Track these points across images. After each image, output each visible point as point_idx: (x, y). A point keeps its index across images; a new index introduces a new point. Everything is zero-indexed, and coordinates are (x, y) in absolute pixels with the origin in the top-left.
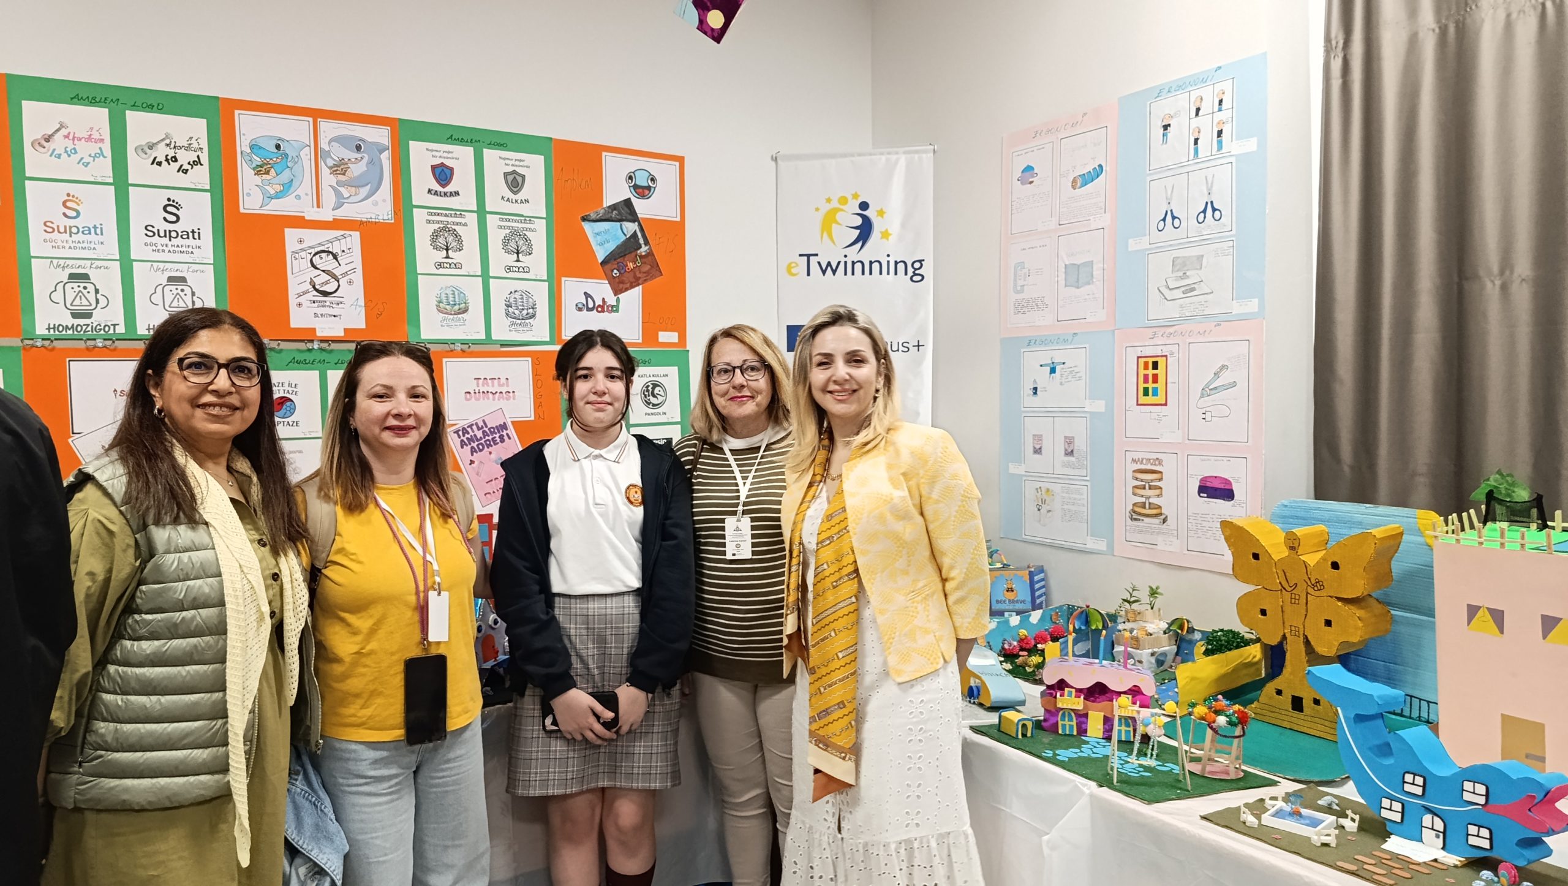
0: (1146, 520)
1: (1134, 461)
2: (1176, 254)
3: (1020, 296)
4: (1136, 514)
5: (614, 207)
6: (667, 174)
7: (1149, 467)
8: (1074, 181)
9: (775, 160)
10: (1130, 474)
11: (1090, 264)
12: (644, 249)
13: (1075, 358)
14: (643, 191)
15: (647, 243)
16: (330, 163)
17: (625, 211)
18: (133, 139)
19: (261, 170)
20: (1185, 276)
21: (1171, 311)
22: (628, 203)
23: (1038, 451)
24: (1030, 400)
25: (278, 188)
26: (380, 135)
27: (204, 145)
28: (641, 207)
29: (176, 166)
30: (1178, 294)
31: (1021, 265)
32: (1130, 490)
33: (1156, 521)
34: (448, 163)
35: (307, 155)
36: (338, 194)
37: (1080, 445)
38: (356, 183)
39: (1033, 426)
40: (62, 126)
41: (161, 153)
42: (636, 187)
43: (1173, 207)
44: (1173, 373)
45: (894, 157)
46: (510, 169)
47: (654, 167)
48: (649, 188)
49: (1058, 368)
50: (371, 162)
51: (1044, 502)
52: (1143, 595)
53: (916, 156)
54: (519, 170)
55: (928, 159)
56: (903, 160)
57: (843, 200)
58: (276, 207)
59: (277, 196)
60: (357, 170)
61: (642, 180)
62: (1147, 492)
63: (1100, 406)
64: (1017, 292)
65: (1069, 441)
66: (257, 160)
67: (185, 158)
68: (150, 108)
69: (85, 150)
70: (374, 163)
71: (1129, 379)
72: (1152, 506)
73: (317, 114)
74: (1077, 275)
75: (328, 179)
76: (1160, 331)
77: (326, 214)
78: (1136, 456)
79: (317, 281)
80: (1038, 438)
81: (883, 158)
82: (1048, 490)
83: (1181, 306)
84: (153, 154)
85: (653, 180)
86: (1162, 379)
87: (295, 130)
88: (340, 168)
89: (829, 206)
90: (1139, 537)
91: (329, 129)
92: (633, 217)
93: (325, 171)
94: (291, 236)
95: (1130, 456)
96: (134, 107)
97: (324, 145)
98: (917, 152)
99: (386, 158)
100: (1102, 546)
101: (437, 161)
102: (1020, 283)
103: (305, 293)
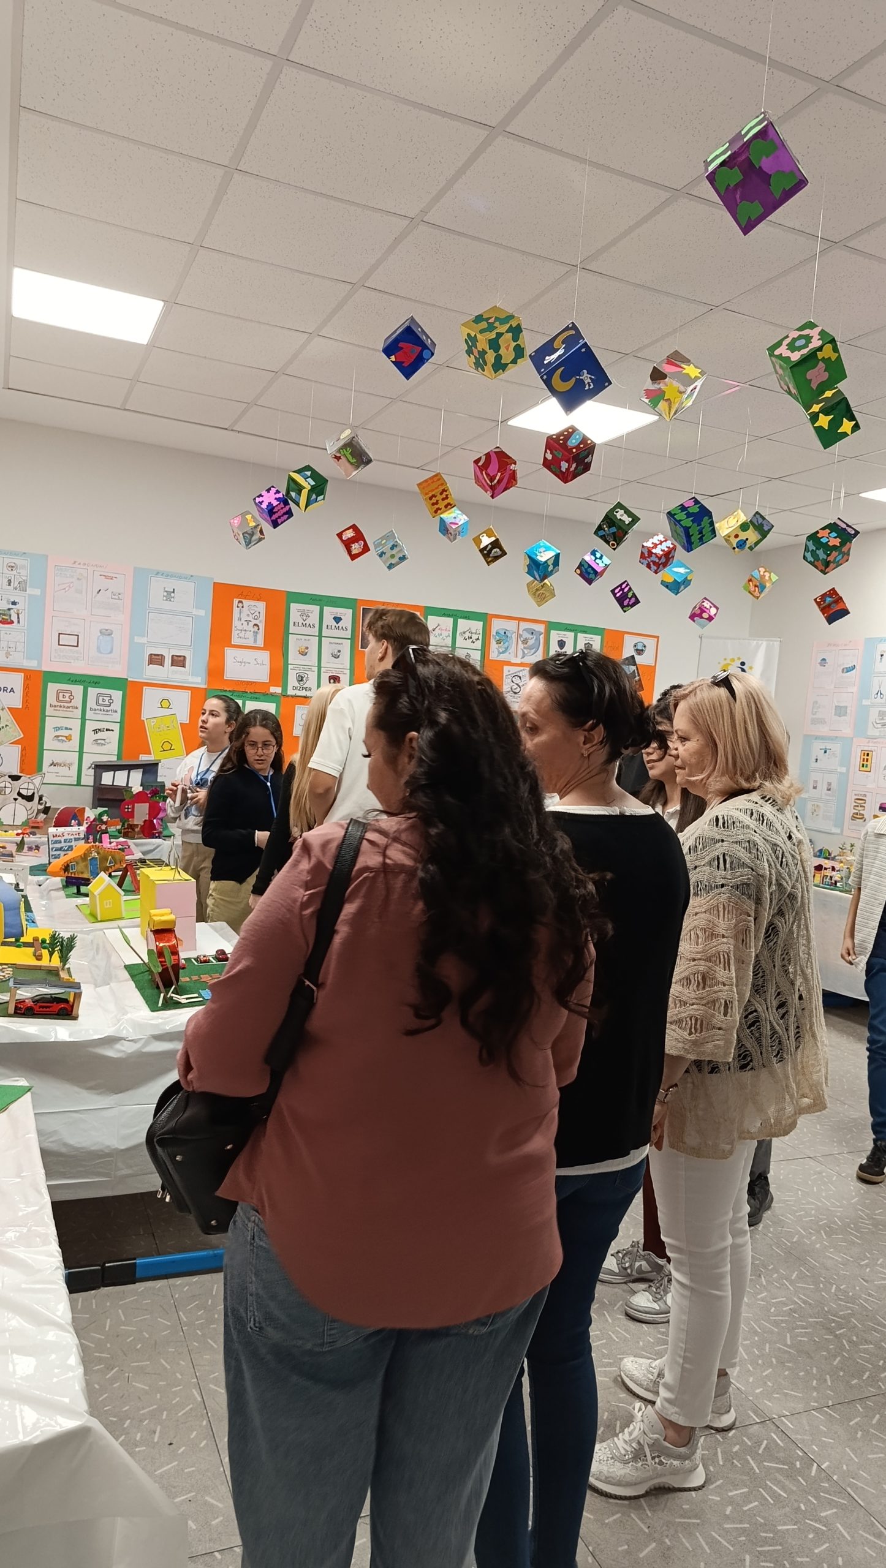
0: (858, 820)
1: (855, 795)
2: (880, 709)
3: (814, 716)
4: (854, 818)
5: (627, 659)
6: (650, 643)
7: (861, 798)
8: (843, 669)
9: (701, 638)
10: (853, 800)
11: (846, 707)
12: (637, 678)
13: (836, 747)
14: (640, 652)
15: (639, 675)
16: (522, 639)
17: (631, 661)
18: (459, 630)
19: (498, 642)
20: (883, 719)
21: (876, 733)
22: (633, 657)
23: (815, 788)
24: (814, 765)
25: (504, 649)
26: (540, 628)
27: (481, 633)
28: (638, 659)
29: (471, 640)
30: (879, 726)
31: (816, 702)
32: (852, 807)
33: (861, 820)
34: (564, 639)
35: (514, 636)
36: (523, 652)
37: (834, 786)
38: (530, 648)
39: (814, 776)
40: (439, 625)
41: (467, 635)
42: (637, 650)
43: (881, 689)
44: (874, 759)
45: (760, 642)
46: (587, 642)
47: (645, 641)
48: (642, 650)
49: (828, 751)
50: (536, 639)
51: (815, 811)
52: (848, 847)
53: (771, 643)
54: (591, 642)
55: (777, 644)
56: (765, 643)
57: (733, 660)
58: (502, 657)
59: (503, 652)
60: (531, 642)
61: (640, 648)
62: (859, 808)
63: (844, 770)
64: (814, 715)
65: (829, 784)
66: (498, 638)
67: (474, 637)
68: (465, 618)
69: (445, 634)
70: (538, 640)
71: (856, 759)
72: (861, 814)
73: (520, 619)
74: (840, 711)
75: (521, 646)
76: (871, 740)
77: (518, 661)
78: (857, 793)
79: (514, 688)
80: (816, 782)
81: (755, 642)
82: (817, 806)
83: (880, 731)
84: (465, 635)
85: (645, 647)
86: (869, 760)
87: (511, 626)
88: (525, 642)
89: (726, 662)
90: (854, 827)
91: (524, 625)
92: (634, 664)
93: (520, 642)
94: (506, 668)
95: (854, 792)
96: (461, 618)
97: (521, 632)
98: (772, 641)
99: (542, 637)
100: (838, 831)
101: (560, 639)
102: (815, 710)
103: (509, 692)
